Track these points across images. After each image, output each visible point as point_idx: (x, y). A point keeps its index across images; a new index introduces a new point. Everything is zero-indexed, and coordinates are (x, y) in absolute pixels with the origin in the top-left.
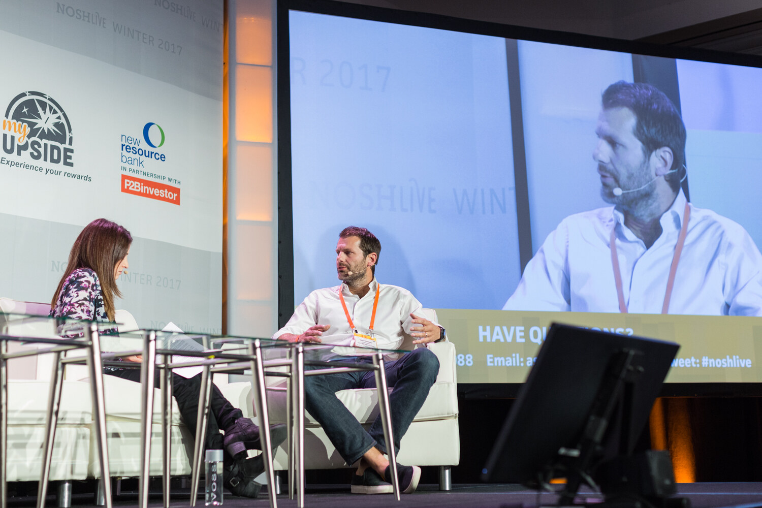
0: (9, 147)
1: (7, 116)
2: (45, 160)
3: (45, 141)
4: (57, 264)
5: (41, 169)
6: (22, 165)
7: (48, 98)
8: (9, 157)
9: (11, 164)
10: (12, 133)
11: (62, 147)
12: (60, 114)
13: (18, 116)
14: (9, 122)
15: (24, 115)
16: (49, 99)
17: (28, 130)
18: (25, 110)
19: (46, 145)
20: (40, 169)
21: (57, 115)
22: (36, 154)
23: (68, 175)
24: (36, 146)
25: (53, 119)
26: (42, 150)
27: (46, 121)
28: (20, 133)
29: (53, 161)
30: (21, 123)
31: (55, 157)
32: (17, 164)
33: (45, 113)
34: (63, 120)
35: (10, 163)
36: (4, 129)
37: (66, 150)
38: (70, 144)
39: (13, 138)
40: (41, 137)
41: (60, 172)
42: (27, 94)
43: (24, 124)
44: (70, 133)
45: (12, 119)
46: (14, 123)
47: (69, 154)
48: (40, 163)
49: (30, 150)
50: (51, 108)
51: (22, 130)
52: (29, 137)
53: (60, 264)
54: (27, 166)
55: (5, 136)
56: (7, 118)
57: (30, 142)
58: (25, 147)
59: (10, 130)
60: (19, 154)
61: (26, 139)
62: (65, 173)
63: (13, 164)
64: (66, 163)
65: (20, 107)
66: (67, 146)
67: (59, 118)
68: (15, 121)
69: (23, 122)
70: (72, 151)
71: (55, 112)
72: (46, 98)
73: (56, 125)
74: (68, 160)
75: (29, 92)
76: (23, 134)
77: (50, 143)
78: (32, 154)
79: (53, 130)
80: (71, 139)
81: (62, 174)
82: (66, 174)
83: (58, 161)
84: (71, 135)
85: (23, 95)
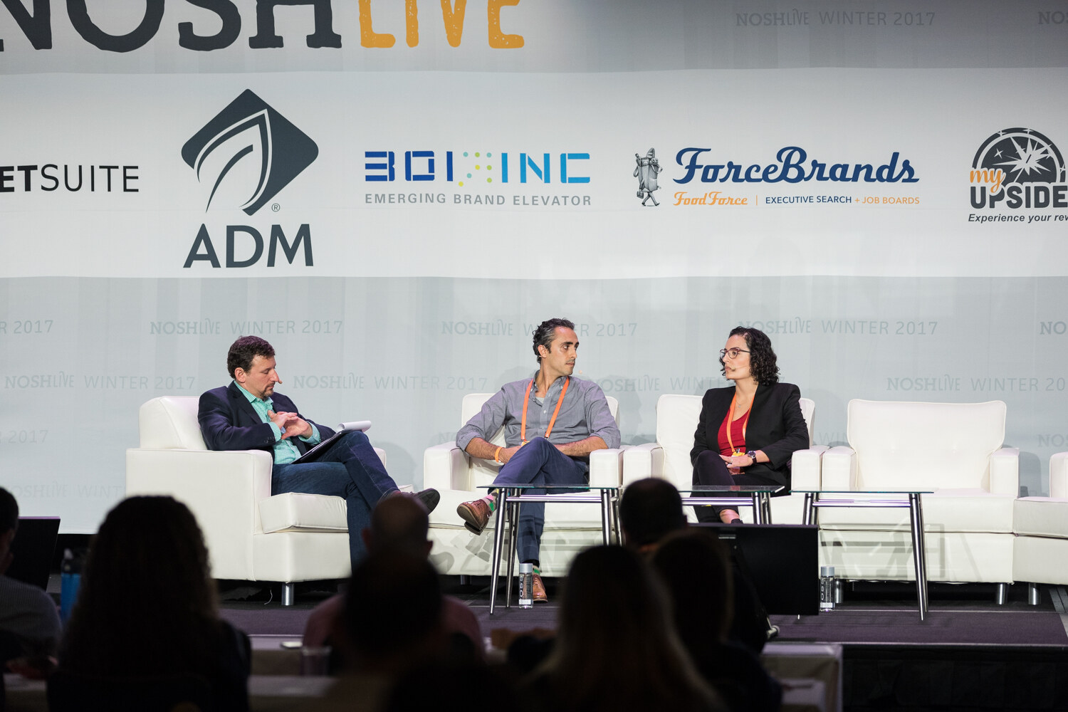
0: (978, 201)
1: (975, 166)
2: (1028, 205)
3: (1026, 184)
4: (1048, 325)
5: (1022, 218)
6: (997, 219)
7: (1028, 131)
8: (979, 212)
9: (982, 220)
10: (983, 184)
11: (1050, 186)
12: (1047, 147)
13: (990, 162)
14: (978, 172)
15: (998, 159)
16: (1030, 133)
17: (1003, 176)
18: (999, 153)
19: (1028, 189)
20: (1020, 218)
21: (1042, 150)
22: (1014, 201)
23: (1061, 218)
24: (1015, 193)
25: (1037, 155)
26: (1023, 196)
27: (1028, 160)
28: (993, 181)
29: (1038, 205)
30: (993, 170)
31: (1042, 200)
32: (990, 219)
33: (1025, 151)
34: (1052, 154)
35: (980, 219)
36: (972, 180)
37: (1056, 189)
38: (1063, 179)
39: (983, 189)
40: (1020, 181)
41: (1049, 217)
42: (1001, 134)
43: (998, 170)
44: (1061, 167)
45: (982, 168)
46: (985, 172)
47: (1060, 192)
48: (1022, 210)
49: (1007, 198)
50: (1033, 142)
51: (995, 178)
52: (1004, 184)
53: (1053, 325)
54: (1003, 219)
55: (973, 189)
56: (975, 168)
57: (1006, 189)
58: (1000, 197)
59: (979, 181)
60: (992, 206)
61: (1002, 186)
62: (1056, 217)
63: (984, 218)
64: (1056, 205)
65: (993, 150)
66: (1058, 183)
67: (1046, 152)
68: (986, 169)
69: (996, 168)
70: (1064, 188)
71: (1040, 146)
72: (1027, 132)
73: (1041, 162)
74: (1060, 201)
75: (1003, 131)
76: (996, 183)
77: (1032, 185)
78: (1009, 204)
79: (1038, 168)
80: (1063, 174)
81: (1052, 219)
82: (1058, 218)
83: (1046, 204)
84: (1063, 169)
85: (997, 136)
